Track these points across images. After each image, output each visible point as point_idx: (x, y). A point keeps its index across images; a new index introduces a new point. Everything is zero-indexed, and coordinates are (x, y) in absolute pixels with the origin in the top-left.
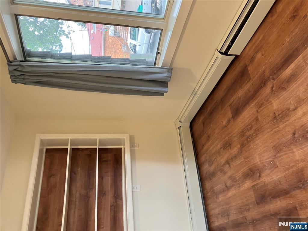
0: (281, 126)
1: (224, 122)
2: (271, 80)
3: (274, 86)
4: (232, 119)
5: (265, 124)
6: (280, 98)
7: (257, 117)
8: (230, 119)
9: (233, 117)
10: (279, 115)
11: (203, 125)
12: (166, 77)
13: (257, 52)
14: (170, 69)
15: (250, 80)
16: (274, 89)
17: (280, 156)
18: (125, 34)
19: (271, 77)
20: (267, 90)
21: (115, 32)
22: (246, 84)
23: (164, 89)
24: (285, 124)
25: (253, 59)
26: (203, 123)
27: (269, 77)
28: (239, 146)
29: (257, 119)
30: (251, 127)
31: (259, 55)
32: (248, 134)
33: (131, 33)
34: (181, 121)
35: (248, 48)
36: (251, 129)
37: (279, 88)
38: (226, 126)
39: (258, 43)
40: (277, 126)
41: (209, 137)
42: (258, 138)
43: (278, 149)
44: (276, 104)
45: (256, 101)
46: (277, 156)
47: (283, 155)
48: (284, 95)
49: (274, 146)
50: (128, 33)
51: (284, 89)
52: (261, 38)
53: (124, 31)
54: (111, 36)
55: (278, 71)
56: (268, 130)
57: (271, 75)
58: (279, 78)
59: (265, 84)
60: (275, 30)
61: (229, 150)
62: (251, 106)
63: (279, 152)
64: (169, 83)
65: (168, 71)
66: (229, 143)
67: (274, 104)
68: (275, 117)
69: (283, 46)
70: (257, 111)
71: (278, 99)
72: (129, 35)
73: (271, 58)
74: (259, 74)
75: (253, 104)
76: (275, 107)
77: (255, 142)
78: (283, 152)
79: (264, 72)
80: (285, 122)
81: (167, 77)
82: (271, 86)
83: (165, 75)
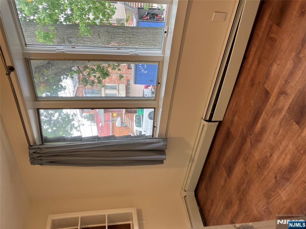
0: (265, 173)
1: (222, 183)
2: (249, 136)
3: (252, 140)
4: (228, 178)
5: (253, 174)
6: (258, 149)
7: (246, 170)
8: (226, 178)
9: (228, 176)
10: (261, 164)
11: (206, 191)
12: (162, 146)
13: (234, 116)
14: (165, 138)
15: (234, 140)
16: (253, 142)
17: (272, 202)
18: (131, 123)
19: (248, 133)
20: (248, 145)
21: (122, 123)
22: (232, 143)
23: (163, 157)
24: (267, 170)
25: (232, 122)
26: (206, 189)
27: (247, 134)
28: (238, 202)
29: (246, 173)
30: (243, 180)
31: (236, 118)
32: (242, 188)
33: (136, 122)
34: (185, 190)
35: (227, 114)
36: (244, 182)
37: (256, 141)
38: (224, 186)
39: (233, 108)
40: (262, 174)
41: (212, 201)
42: (251, 190)
43: (268, 196)
44: (257, 156)
45: (242, 157)
46: (269, 202)
47: (273, 200)
48: (261, 145)
49: (265, 194)
50: (133, 122)
51: (259, 141)
52: (234, 104)
53: (130, 121)
54: (118, 127)
55: (252, 127)
56: (257, 180)
57: (248, 132)
58: (254, 133)
59: (245, 140)
60: (242, 96)
61: (231, 208)
62: (240, 162)
63: (269, 198)
64: (166, 151)
65: (164, 140)
66: (230, 201)
67: (255, 155)
68: (259, 166)
69: (251, 107)
70: (245, 165)
71: (257, 150)
72: (134, 123)
73: (244, 118)
74: (239, 133)
75: (240, 160)
76: (257, 158)
77: (249, 194)
78: (272, 198)
79: (242, 130)
80: (267, 169)
81: (164, 145)
82: (250, 141)
83: (162, 144)
